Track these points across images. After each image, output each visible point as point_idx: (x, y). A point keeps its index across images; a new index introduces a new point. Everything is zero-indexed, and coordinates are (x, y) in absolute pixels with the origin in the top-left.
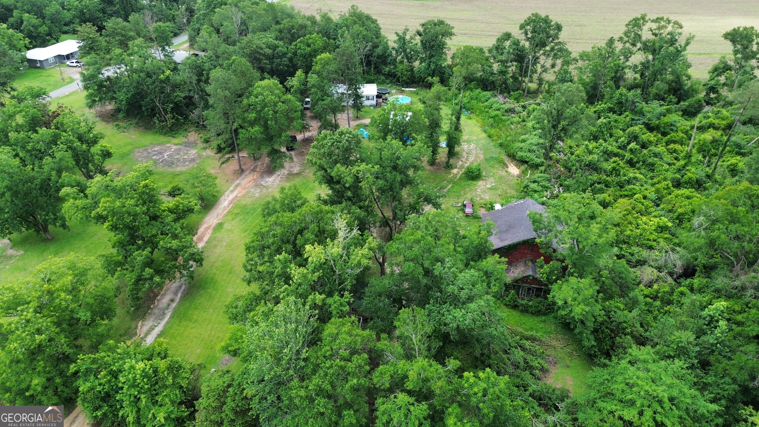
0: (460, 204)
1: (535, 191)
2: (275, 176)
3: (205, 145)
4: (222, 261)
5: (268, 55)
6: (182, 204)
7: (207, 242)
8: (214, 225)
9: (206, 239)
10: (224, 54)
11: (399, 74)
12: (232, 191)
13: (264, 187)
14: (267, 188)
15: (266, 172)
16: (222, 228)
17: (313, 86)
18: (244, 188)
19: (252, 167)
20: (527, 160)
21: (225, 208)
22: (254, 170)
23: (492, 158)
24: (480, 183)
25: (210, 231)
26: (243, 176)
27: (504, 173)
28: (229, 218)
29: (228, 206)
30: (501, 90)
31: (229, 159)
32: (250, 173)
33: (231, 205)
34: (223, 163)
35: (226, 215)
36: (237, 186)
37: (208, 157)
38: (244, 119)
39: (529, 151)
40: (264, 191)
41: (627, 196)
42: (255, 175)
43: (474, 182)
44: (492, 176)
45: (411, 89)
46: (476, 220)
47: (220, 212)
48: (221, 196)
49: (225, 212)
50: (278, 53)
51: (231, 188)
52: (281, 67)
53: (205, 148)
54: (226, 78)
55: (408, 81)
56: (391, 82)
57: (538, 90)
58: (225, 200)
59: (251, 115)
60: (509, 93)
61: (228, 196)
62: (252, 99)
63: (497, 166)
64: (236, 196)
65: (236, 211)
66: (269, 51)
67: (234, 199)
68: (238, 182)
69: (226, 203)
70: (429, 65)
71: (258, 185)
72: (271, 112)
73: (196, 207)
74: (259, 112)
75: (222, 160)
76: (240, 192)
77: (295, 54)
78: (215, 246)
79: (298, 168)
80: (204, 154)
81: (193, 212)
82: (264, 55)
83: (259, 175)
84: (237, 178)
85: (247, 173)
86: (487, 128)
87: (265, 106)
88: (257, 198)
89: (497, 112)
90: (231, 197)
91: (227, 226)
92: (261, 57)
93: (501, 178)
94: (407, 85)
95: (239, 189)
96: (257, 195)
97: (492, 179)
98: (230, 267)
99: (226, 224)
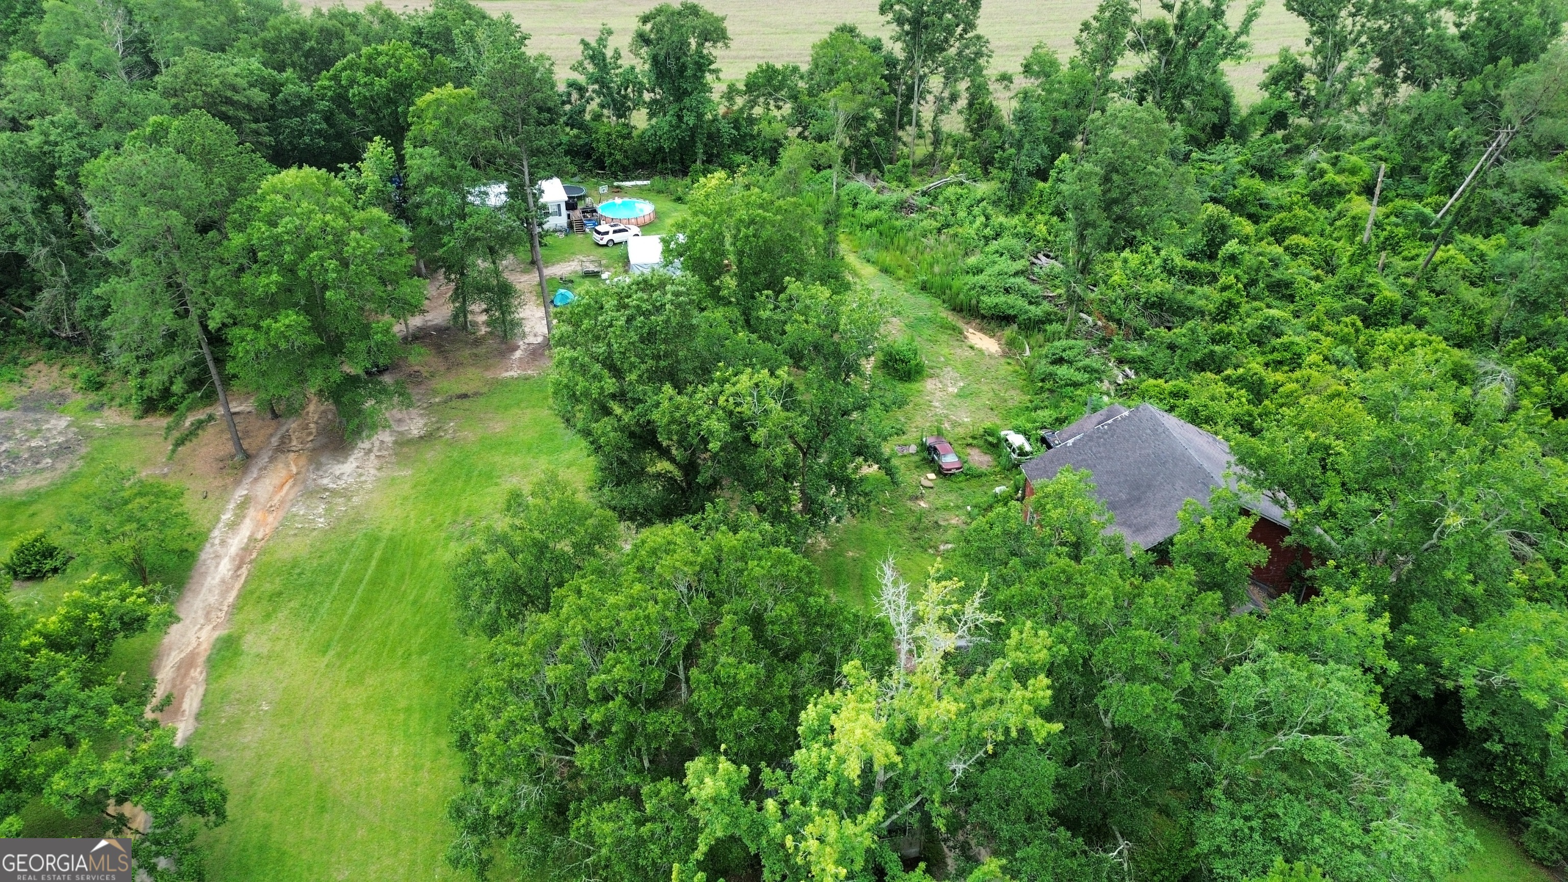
0: (913, 448)
1: (1076, 385)
2: (357, 454)
3: (93, 397)
4: (279, 772)
5: (260, 108)
6: (99, 609)
7: (198, 717)
8: (205, 648)
9: (191, 703)
10: (115, 110)
11: (603, 147)
12: (233, 526)
13: (334, 492)
14: (346, 494)
15: (324, 448)
16: (237, 653)
17: (430, 179)
18: (270, 510)
19: (275, 441)
20: (1012, 312)
21: (225, 587)
22: (282, 448)
23: (921, 320)
24: (929, 385)
25: (198, 673)
26: (255, 473)
27: (969, 353)
28: (252, 613)
29: (236, 576)
30: (858, 163)
31: (199, 425)
32: (272, 459)
33: (244, 571)
34: (180, 443)
35: (236, 608)
36: (244, 505)
37: (115, 432)
38: (239, 297)
39: (1007, 291)
40: (341, 505)
41: (1280, 363)
42: (292, 464)
43: (915, 386)
44: (947, 365)
45: (639, 183)
46: (974, 482)
47: (212, 599)
48: (200, 547)
49: (231, 597)
50: (286, 101)
51: (227, 517)
52: (307, 139)
53: (96, 408)
54: (161, 171)
55: (626, 162)
56: (581, 169)
57: (932, 156)
58: (218, 557)
59: (263, 280)
60: (878, 166)
61: (223, 543)
62: (259, 230)
63: (944, 337)
64: (252, 539)
65: (268, 587)
66: (259, 96)
67: (246, 549)
68: (241, 492)
69: (225, 568)
70: (680, 118)
71: (313, 493)
72: (332, 264)
73: (152, 609)
74: (290, 270)
75: (176, 434)
76: (258, 524)
77: (341, 100)
78: (236, 724)
79: (420, 422)
80: (98, 424)
81: (141, 629)
82: (248, 107)
83: (303, 461)
84: (237, 483)
85: (264, 459)
86: (870, 251)
87: (309, 245)
88: (325, 532)
89: (876, 213)
90: (236, 543)
91: (253, 643)
92: (241, 114)
93: (968, 364)
94: (627, 172)
95: (252, 513)
96: (321, 522)
97: (949, 373)
98: (313, 787)
99: (249, 638)
